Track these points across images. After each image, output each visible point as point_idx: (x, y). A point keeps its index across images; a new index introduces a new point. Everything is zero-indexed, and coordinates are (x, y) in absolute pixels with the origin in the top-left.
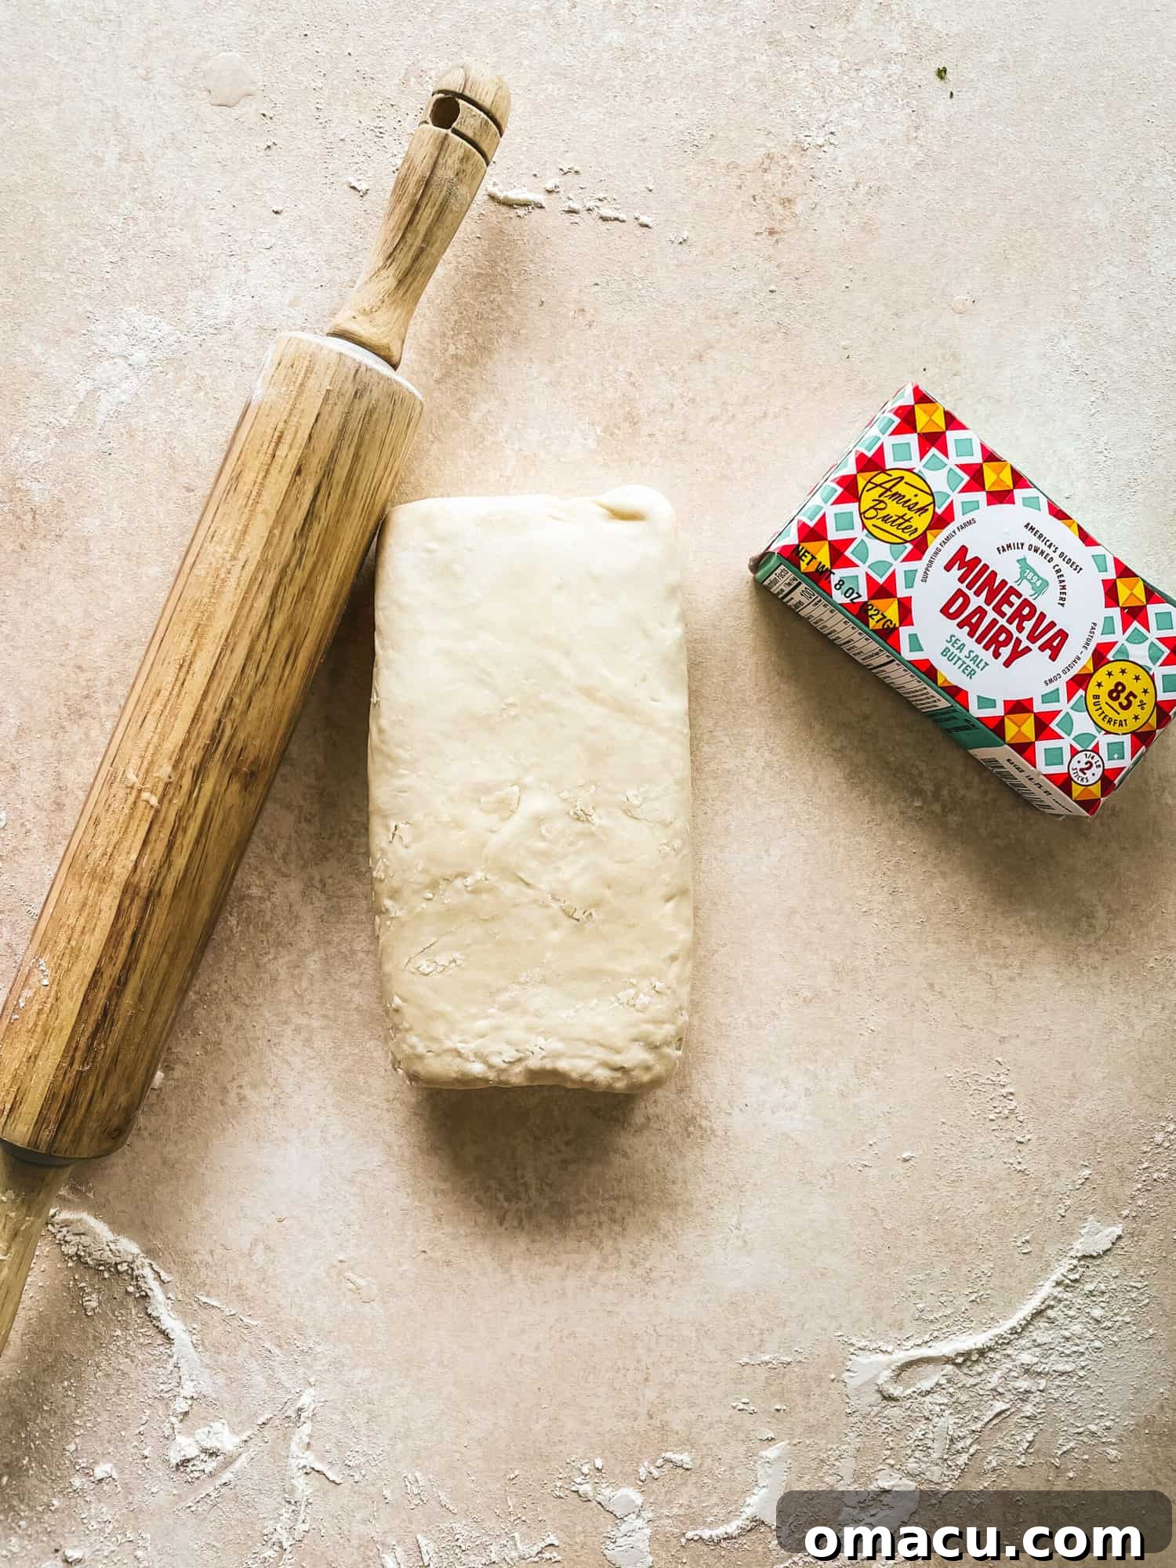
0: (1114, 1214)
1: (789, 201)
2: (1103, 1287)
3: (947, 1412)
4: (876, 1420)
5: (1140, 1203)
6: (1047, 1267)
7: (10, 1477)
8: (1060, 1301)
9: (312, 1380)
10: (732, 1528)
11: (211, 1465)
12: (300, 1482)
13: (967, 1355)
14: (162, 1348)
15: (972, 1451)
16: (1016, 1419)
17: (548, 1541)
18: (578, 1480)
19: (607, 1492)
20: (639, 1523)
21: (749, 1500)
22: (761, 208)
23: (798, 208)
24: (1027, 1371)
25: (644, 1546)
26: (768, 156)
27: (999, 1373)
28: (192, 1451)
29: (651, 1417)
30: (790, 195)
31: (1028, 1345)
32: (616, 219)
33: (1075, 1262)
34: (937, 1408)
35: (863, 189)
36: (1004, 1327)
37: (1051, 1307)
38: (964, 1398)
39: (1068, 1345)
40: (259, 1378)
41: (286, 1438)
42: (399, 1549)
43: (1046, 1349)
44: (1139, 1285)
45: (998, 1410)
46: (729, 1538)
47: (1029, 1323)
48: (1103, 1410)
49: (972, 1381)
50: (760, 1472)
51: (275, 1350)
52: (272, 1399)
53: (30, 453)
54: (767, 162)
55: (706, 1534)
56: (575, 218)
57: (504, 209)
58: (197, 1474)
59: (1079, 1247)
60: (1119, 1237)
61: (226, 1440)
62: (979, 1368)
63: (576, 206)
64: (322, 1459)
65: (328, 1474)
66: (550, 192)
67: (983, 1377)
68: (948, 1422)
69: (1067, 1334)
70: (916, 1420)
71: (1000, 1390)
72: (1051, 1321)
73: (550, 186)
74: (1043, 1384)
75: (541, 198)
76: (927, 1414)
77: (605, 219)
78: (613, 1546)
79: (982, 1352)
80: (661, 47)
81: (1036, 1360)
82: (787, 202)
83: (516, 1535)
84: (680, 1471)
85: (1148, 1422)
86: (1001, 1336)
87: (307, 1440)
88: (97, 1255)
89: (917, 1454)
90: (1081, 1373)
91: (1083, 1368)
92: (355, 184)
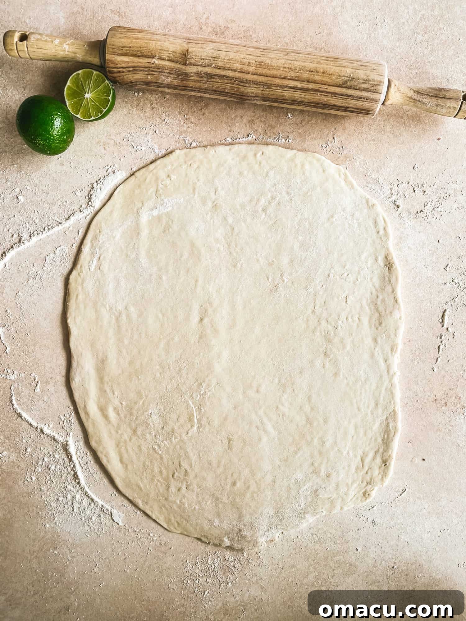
0: (126, 522)
1: (446, 405)
2: (102, 520)
5: (130, 530)
6: (107, 502)
7: (17, 167)
8: (97, 507)
10: (16, 406)
13: (78, 478)
14: (63, 217)
17: (8, 347)
22: (444, 396)
23: (444, 408)
24: (73, 497)
26: (460, 398)
27: (72, 488)
29: (51, 378)
30: (448, 405)
31: (82, 497)
32: (439, 351)
33: (110, 511)
35: (450, 428)
36: (87, 489)
37: (95, 504)
38: (63, 478)
39: (83, 510)
43: (80, 503)
44: (103, 531)
46: (13, 405)
47: (89, 497)
48: (62, 522)
49: (69, 480)
53: (358, 163)
54: (458, 397)
55: (13, 398)
56: (439, 337)
57: (441, 315)
59: (114, 512)
60: (118, 524)
62: (73, 482)
63: (443, 338)
66: (447, 329)
67: (71, 484)
69: (86, 509)
71: (67, 489)
72: (90, 504)
73: (449, 329)
74: (70, 503)
75: (445, 326)
77: (439, 347)
79: (79, 483)
81: (77, 500)
82: (446, 404)
84: (34, 388)
85: (59, 537)
86: (84, 489)
88: (94, 195)
90: (73, 514)
91: (75, 515)
92: (448, 266)
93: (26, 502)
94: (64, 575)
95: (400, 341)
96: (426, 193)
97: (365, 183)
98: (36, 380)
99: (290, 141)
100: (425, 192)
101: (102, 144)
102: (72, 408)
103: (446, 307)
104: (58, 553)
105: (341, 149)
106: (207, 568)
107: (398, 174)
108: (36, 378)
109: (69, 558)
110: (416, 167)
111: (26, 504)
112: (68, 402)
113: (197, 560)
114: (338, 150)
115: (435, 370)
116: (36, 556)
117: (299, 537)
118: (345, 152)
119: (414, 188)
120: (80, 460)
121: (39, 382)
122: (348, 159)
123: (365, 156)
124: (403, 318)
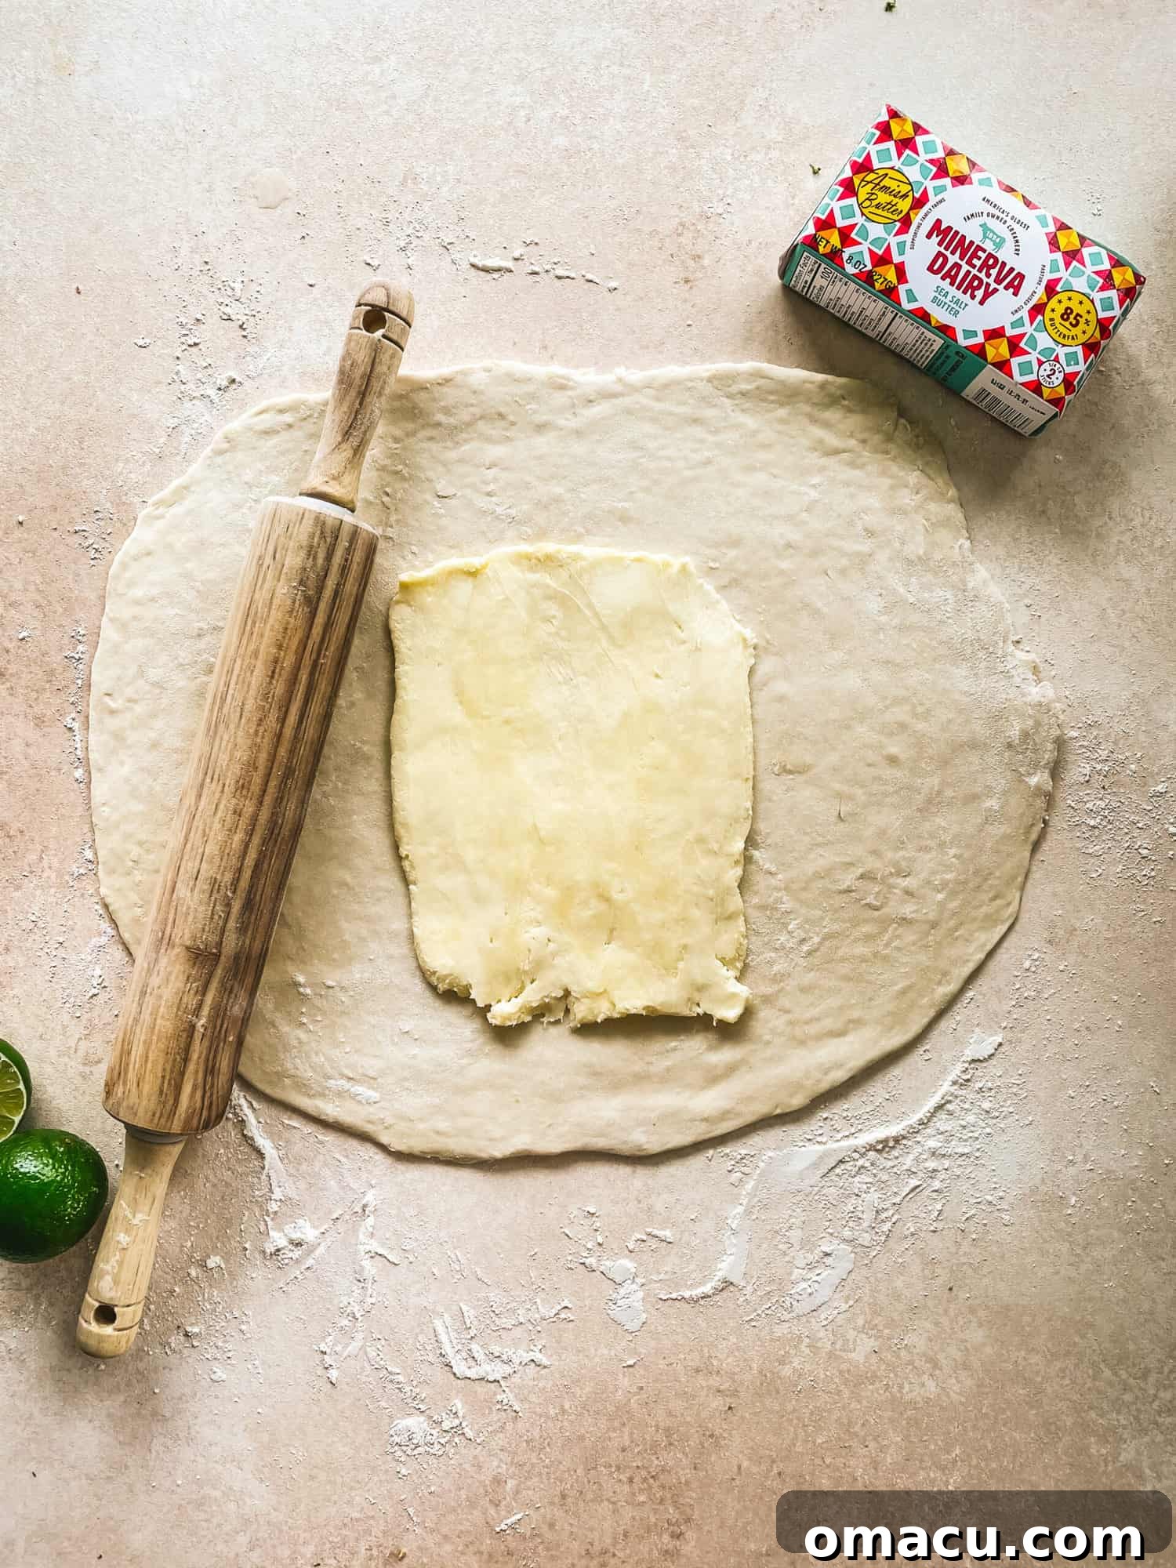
0: (996, 1027)
1: (699, 257)
2: (989, 1085)
3: (873, 1189)
4: (816, 1198)
5: (1015, 1016)
6: (945, 1071)
8: (956, 1097)
9: (373, 1182)
10: (707, 1289)
11: (297, 1254)
12: (367, 1263)
13: (885, 1142)
14: (256, 1162)
15: (894, 1220)
16: (926, 1193)
17: (564, 1304)
18: (585, 1254)
19: (608, 1263)
20: (634, 1287)
21: (719, 1266)
22: (677, 263)
23: (706, 262)
24: (933, 1154)
25: (639, 1305)
26: (681, 224)
27: (911, 1157)
28: (282, 1242)
29: (639, 1202)
30: (699, 253)
31: (934, 1133)
32: (568, 277)
33: (966, 1065)
34: (865, 1187)
36: (913, 1119)
37: (949, 1102)
38: (885, 1177)
39: (965, 1132)
40: (332, 1183)
41: (355, 1231)
42: (446, 1315)
43: (948, 1136)
44: (1018, 1082)
45: (912, 1186)
46: (705, 1297)
47: (933, 1115)
48: (996, 1183)
49: (891, 1163)
50: (727, 1242)
51: (343, 1160)
52: (342, 1199)
53: (132, 476)
54: (680, 228)
55: (687, 1294)
56: (537, 278)
57: (482, 274)
58: (286, 1261)
59: (970, 1053)
60: (1000, 1045)
61: (309, 1233)
62: (895, 1153)
63: (537, 269)
64: (383, 1245)
65: (389, 1257)
66: (516, 259)
67: (900, 1160)
68: (873, 1197)
69: (964, 1123)
70: (849, 1196)
71: (913, 1170)
72: (950, 1113)
73: (517, 255)
74: (947, 1163)
75: (510, 264)
76: (856, 1191)
77: (559, 278)
78: (614, 1307)
79: (897, 1140)
80: (596, 146)
81: (940, 1144)
82: (697, 258)
83: (538, 1301)
84: (664, 1244)
85: (1034, 1190)
86: (912, 1127)
87: (371, 1229)
89: (851, 1224)
90: (977, 1154)
91: (978, 1150)
92: (369, 261)
93: (947, 1270)
94: (1133, 1182)
95: (541, 370)
96: (199, 316)
97: (178, 458)
98: (645, 1238)
99: (82, 632)
100: (198, 320)
101: (87, 1069)
102: (711, 1152)
103: (465, 266)
104: (1074, 1194)
105: (100, 515)
106: (1110, 826)
107: (158, 383)
108: (639, 1236)
109: (1088, 1167)
110: (141, 342)
111: (952, 1271)
112: (697, 1162)
113: (1091, 851)
114: (102, 523)
115: (613, 284)
116: (1085, 1248)
117: (1028, 601)
118: (108, 505)
119: (190, 346)
120: (839, 1136)
121: (649, 1230)
122: (124, 498)
123: (117, 460)
124: (487, 363)
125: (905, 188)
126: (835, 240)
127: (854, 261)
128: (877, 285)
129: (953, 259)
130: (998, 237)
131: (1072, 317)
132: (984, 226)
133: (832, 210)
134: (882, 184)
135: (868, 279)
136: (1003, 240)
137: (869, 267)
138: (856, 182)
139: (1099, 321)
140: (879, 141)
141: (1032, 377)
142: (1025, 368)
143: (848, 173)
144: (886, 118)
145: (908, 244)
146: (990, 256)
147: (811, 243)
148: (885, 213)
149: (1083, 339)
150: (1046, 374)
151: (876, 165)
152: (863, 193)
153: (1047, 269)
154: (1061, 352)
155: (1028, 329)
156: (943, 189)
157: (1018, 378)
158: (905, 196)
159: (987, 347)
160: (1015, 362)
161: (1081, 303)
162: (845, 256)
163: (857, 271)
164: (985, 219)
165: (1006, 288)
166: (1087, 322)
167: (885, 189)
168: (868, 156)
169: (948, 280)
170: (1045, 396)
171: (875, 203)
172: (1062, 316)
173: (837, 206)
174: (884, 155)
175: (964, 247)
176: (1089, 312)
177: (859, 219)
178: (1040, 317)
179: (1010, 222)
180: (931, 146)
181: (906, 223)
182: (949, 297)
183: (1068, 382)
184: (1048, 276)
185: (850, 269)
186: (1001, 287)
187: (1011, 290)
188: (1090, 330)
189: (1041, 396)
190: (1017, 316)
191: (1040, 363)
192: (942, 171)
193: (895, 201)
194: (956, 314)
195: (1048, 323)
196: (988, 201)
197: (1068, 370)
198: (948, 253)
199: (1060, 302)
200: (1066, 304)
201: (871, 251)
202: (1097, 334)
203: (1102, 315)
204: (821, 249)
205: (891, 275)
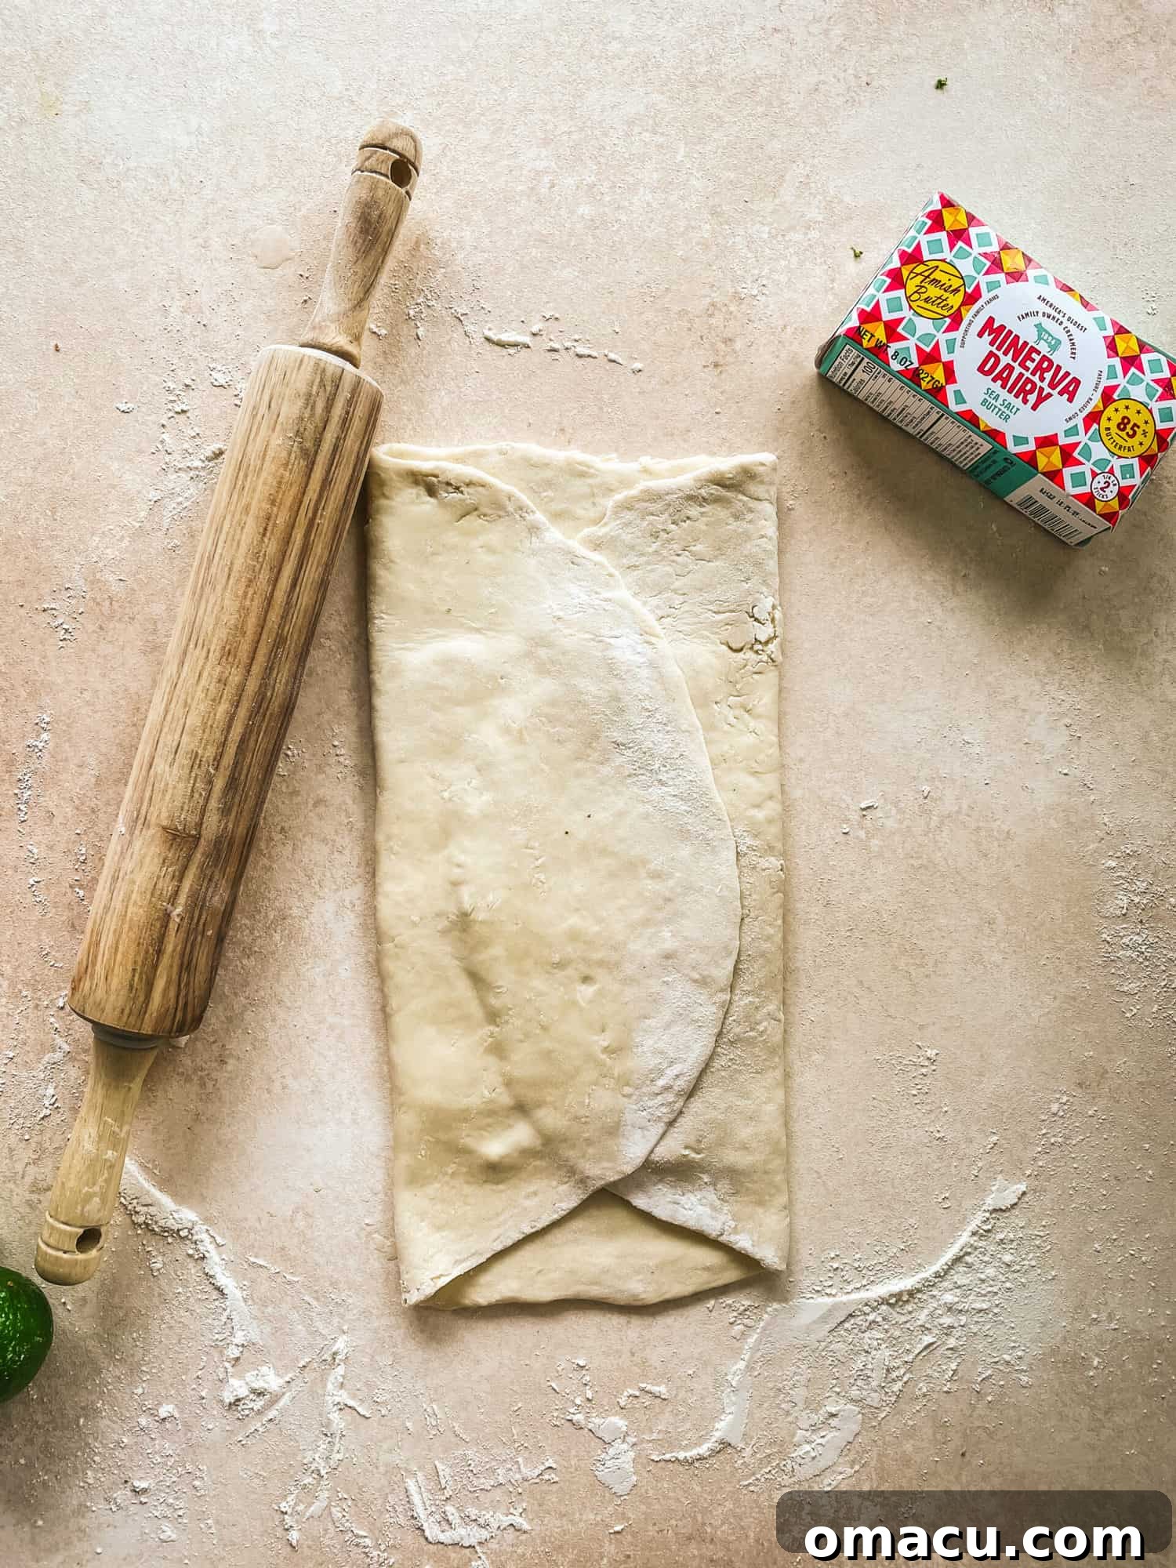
0: (1018, 1173)
1: (730, 340)
2: (1011, 1236)
3: (884, 1346)
4: (823, 1354)
5: (1040, 1164)
6: (964, 1220)
7: (86, 1418)
8: (976, 1249)
9: (345, 1328)
10: (703, 1450)
11: (259, 1404)
12: (335, 1416)
13: (898, 1296)
14: (217, 1303)
15: (905, 1379)
16: (941, 1350)
17: (548, 1465)
18: (572, 1410)
19: (597, 1421)
20: (625, 1446)
21: (717, 1426)
22: (707, 346)
23: (738, 345)
24: (950, 1309)
25: (629, 1467)
26: (713, 305)
27: (926, 1312)
28: (243, 1392)
29: (633, 1355)
30: (730, 335)
31: (951, 1287)
32: (589, 356)
33: (987, 1215)
34: (875, 1343)
35: (789, 330)
36: (928, 1272)
37: (969, 1254)
38: (897, 1333)
39: (983, 1286)
40: (300, 1327)
41: (323, 1380)
42: (419, 1474)
43: (965, 1290)
44: (1042, 1234)
45: (926, 1343)
46: (701, 1458)
47: (950, 1268)
48: (1015, 1342)
49: (903, 1319)
50: (726, 1401)
51: (314, 1303)
52: (311, 1345)
53: (108, 551)
54: (711, 309)
55: (681, 1455)
56: (556, 356)
57: (498, 348)
58: (247, 1412)
59: (991, 1202)
60: (1024, 1193)
61: (272, 1381)
62: (909, 1307)
63: (556, 346)
64: (354, 1397)
65: (359, 1409)
66: (534, 335)
67: (913, 1315)
68: (885, 1353)
69: (983, 1276)
70: (857, 1353)
71: (927, 1325)
72: (969, 1266)
73: (535, 329)
74: (963, 1319)
75: (527, 340)
76: (866, 1347)
77: (580, 356)
78: (602, 1468)
79: (911, 1294)
80: (624, 218)
81: (957, 1299)
82: (728, 341)
83: (520, 1460)
84: (658, 1401)
85: (1054, 1351)
86: (927, 1280)
87: (341, 1380)
88: (162, 1223)
89: (859, 1383)
90: (996, 1310)
91: (997, 1305)
92: (376, 330)
93: (960, 1435)
94: (1159, 1343)
95: (559, 455)
96: (188, 382)
97: (159, 534)
98: (637, 1394)
99: (47, 720)
100: (187, 386)
101: (35, 1197)
102: (712, 1302)
103: (478, 339)
104: (1097, 1355)
105: (72, 593)
106: (1147, 963)
107: (140, 452)
108: (631, 1392)
109: (1113, 1326)
110: (123, 407)
111: (965, 1436)
112: (697, 1312)
113: (1126, 989)
114: (73, 602)
115: (638, 365)
116: (1106, 1413)
117: (1068, 721)
118: (81, 582)
119: (177, 413)
120: (850, 1288)
121: (643, 1385)
122: (98, 575)
123: (93, 534)
124: (503, 445)
125: (956, 283)
126: (880, 333)
127: (900, 358)
128: (924, 384)
129: (1006, 360)
130: (1053, 338)
131: (1129, 427)
132: (1038, 326)
133: (878, 302)
134: (932, 277)
135: (914, 376)
136: (1059, 342)
137: (916, 365)
138: (905, 273)
139: (1157, 432)
140: (930, 231)
141: (1086, 489)
142: (1078, 479)
143: (896, 263)
144: (939, 207)
145: (958, 343)
146: (1045, 358)
147: (854, 335)
148: (934, 308)
149: (1140, 450)
150: (1100, 486)
151: (926, 256)
152: (911, 286)
153: (1105, 375)
154: (1117, 463)
155: (1082, 438)
156: (997, 285)
157: (1070, 489)
158: (956, 290)
159: (1038, 453)
160: (1067, 472)
161: (1139, 412)
162: (890, 352)
163: (903, 368)
164: (1040, 319)
165: (1061, 393)
166: (1145, 433)
167: (935, 282)
168: (918, 246)
169: (999, 382)
170: (1098, 510)
171: (924, 296)
172: (1118, 426)
173: (883, 298)
174: (936, 246)
175: (1017, 347)
176: (1146, 422)
177: (906, 313)
178: (1095, 426)
179: (1066, 323)
180: (985, 238)
181: (956, 321)
182: (1000, 401)
183: (1123, 495)
184: (1106, 383)
185: (895, 366)
186: (1055, 392)
187: (1066, 396)
188: (1147, 442)
189: (1093, 508)
190: (1071, 424)
191: (1094, 475)
192: (996, 265)
193: (946, 295)
194: (1006, 419)
195: (1104, 433)
196: (1044, 300)
197: (1124, 483)
198: (1000, 354)
199: (1117, 410)
200: (1123, 412)
201: (918, 348)
202: (1155, 447)
203: (1160, 426)
204: (865, 343)
205: (939, 374)
